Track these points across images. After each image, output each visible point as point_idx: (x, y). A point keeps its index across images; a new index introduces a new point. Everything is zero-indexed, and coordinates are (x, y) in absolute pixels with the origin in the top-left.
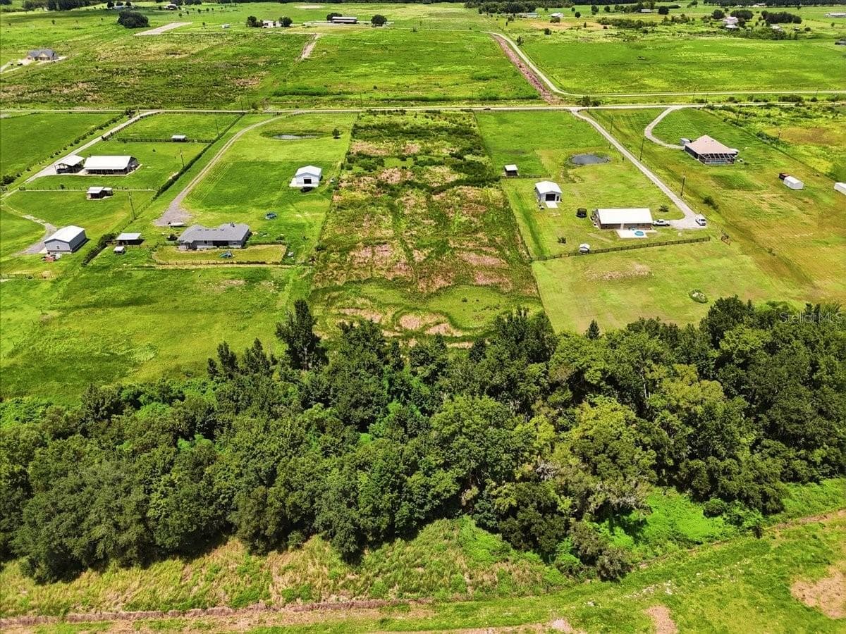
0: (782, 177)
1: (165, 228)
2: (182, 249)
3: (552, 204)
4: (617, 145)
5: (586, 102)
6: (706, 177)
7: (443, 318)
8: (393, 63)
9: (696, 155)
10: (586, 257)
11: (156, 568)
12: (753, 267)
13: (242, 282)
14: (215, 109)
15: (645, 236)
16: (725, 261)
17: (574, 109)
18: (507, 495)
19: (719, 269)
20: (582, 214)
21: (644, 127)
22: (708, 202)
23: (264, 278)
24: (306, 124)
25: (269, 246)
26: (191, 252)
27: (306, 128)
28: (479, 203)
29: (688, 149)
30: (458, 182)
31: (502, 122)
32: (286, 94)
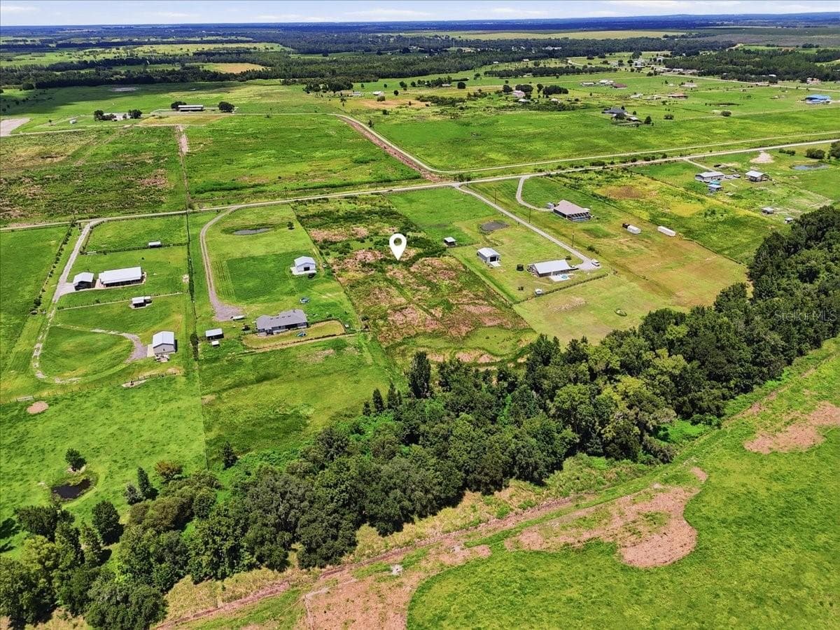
0: (625, 226)
1: (230, 322)
2: (263, 336)
3: (495, 264)
4: (507, 213)
5: (461, 178)
6: (578, 230)
7: (482, 352)
8: (273, 151)
9: (564, 216)
10: (543, 297)
11: (441, 514)
12: (639, 289)
13: (332, 351)
14: (153, 212)
15: (568, 278)
16: (623, 288)
17: (456, 184)
18: (610, 431)
19: (622, 293)
20: (520, 268)
21: (514, 196)
22: (591, 249)
23: (346, 346)
24: (251, 219)
25: (325, 323)
26: (271, 336)
27: (256, 223)
28: (446, 269)
29: (555, 211)
30: (419, 256)
31: (411, 201)
32: (206, 191)
